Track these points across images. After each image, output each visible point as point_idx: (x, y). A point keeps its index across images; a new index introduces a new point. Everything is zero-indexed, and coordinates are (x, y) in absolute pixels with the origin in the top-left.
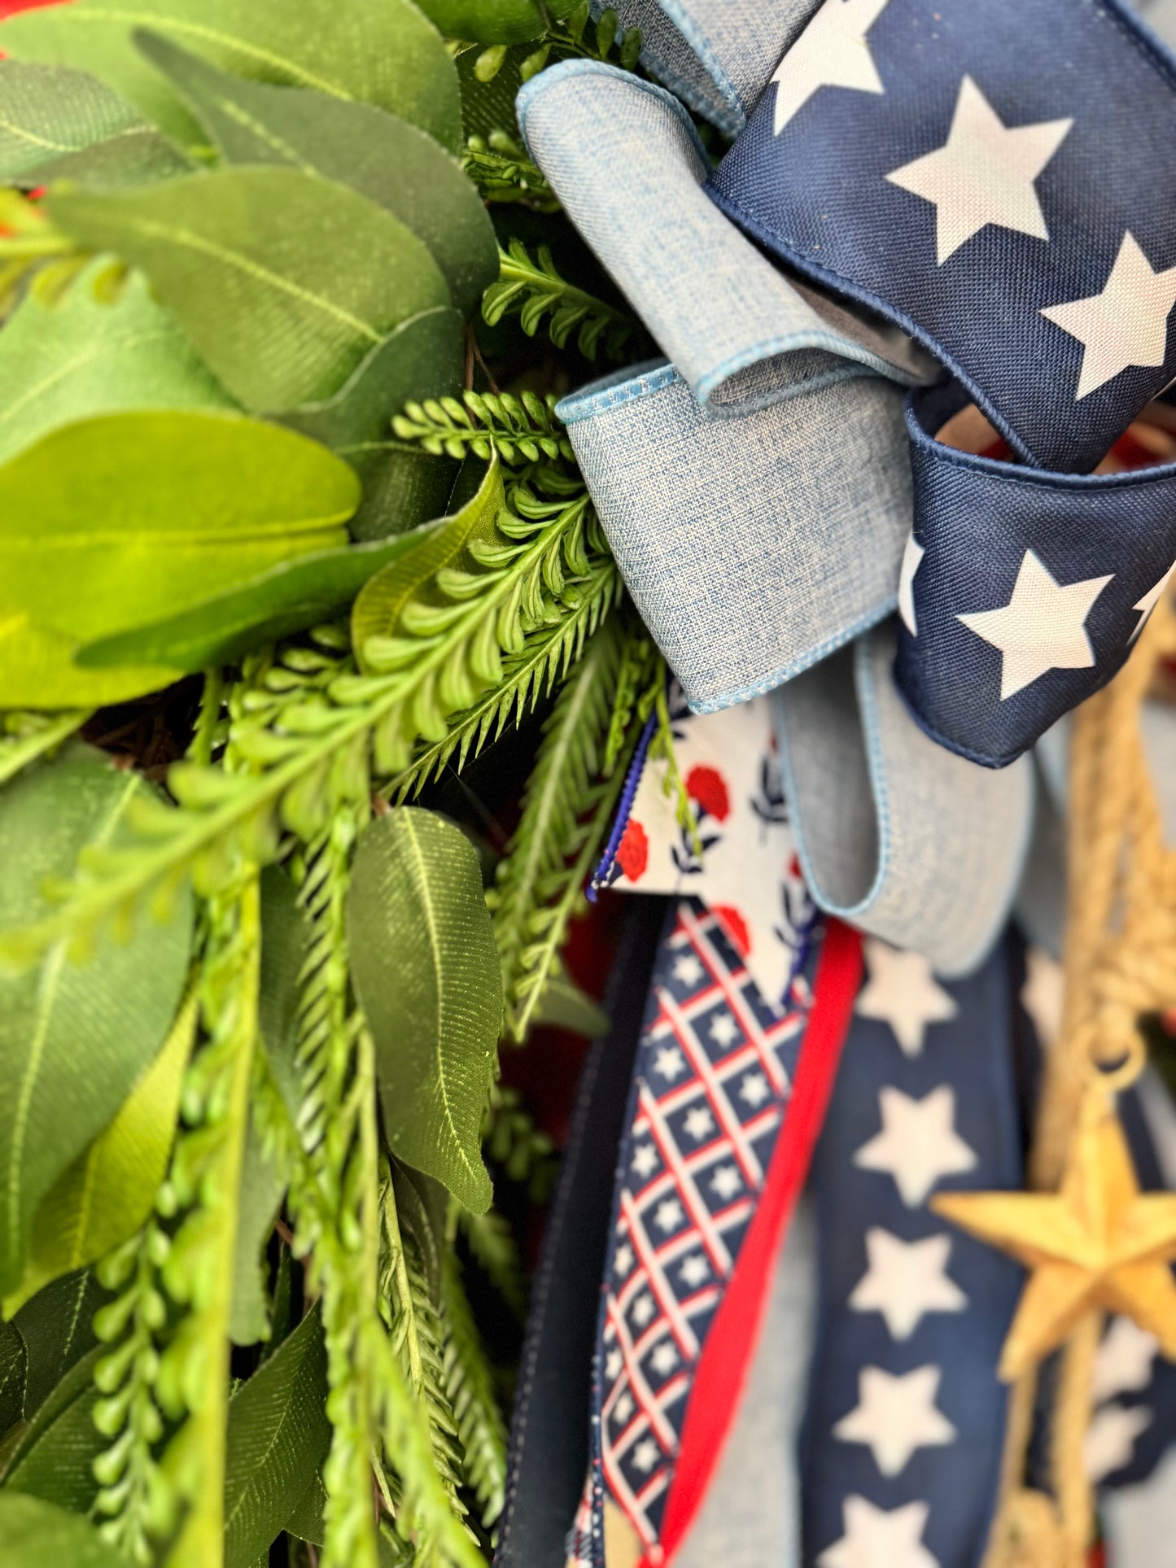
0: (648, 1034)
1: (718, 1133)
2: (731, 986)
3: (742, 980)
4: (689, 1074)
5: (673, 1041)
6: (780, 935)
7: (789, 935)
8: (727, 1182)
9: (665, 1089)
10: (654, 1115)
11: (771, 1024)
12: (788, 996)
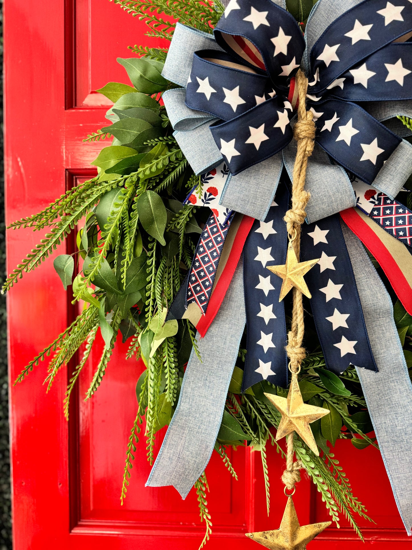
0: (204, 231)
1: (213, 246)
2: (218, 223)
4: (209, 236)
5: (207, 231)
6: (225, 214)
7: (227, 214)
8: (215, 254)
9: (205, 239)
10: (203, 242)
11: (223, 228)
12: (226, 223)
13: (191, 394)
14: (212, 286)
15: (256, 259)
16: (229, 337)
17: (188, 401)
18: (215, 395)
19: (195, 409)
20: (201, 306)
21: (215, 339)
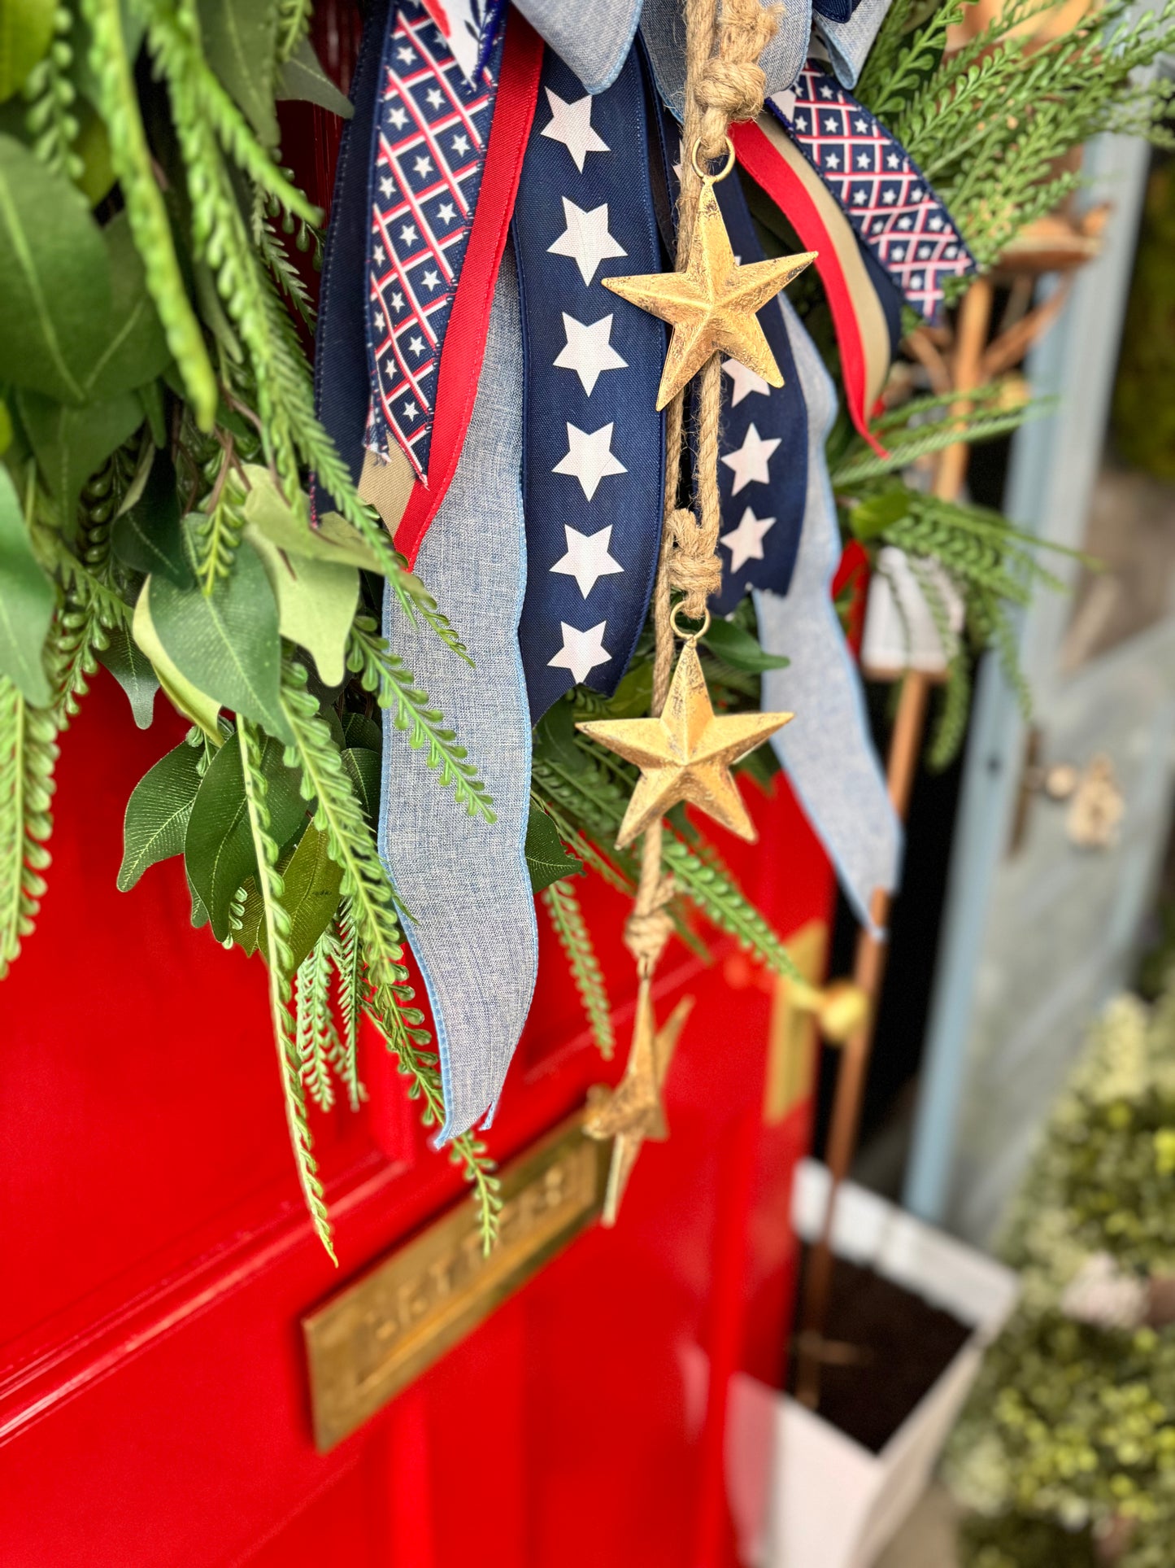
0: (382, 96)
1: (437, 175)
2: (441, 70)
3: (449, 66)
4: (413, 128)
5: (399, 102)
6: (470, 29)
7: (477, 31)
8: (446, 213)
9: (396, 137)
10: (390, 154)
11: (469, 99)
12: (479, 76)
13: (419, 793)
14: (438, 355)
15: (558, 247)
16: (485, 562)
17: (411, 819)
18: (497, 769)
19: (440, 838)
20: (409, 444)
21: (442, 578)
